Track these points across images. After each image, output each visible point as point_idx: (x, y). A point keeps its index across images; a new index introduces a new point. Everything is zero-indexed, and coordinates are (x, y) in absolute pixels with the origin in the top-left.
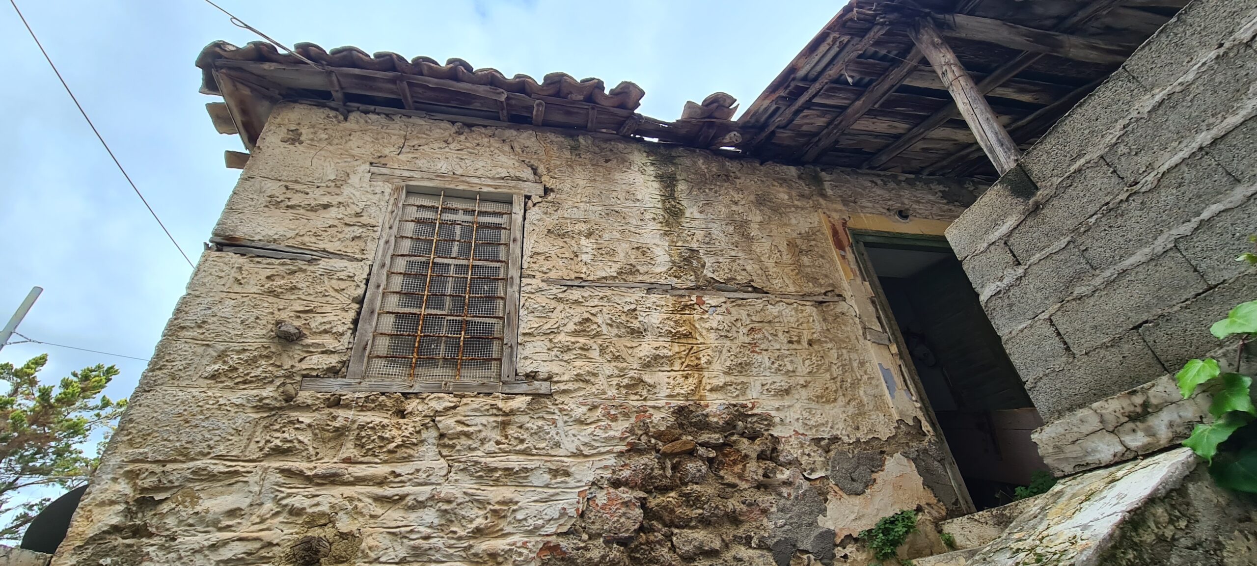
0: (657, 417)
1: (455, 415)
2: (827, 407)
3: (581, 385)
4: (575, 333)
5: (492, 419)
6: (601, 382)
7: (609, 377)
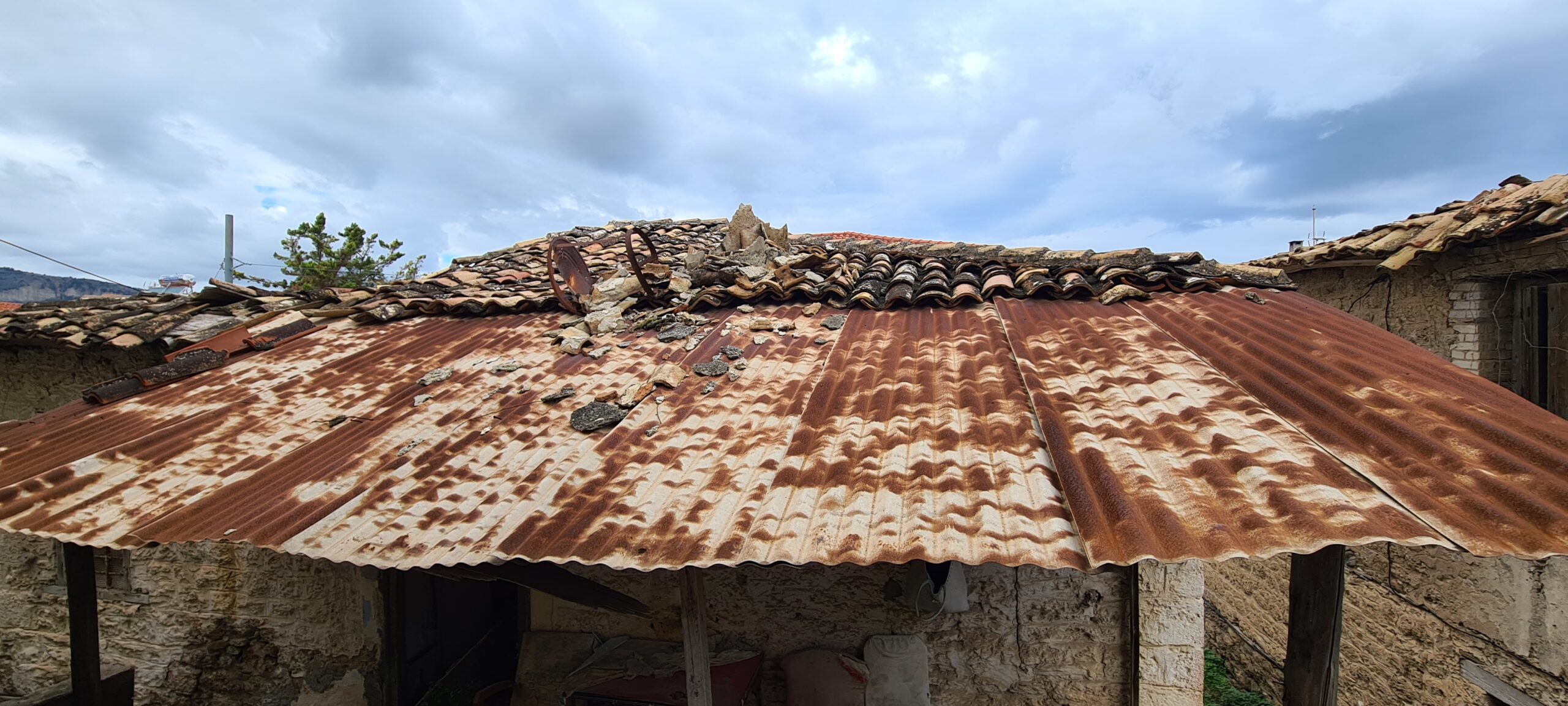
0: (204, 626)
1: (105, 615)
2: (318, 626)
3: (164, 599)
4: (161, 560)
5: (122, 618)
6: (175, 596)
7: (181, 593)
